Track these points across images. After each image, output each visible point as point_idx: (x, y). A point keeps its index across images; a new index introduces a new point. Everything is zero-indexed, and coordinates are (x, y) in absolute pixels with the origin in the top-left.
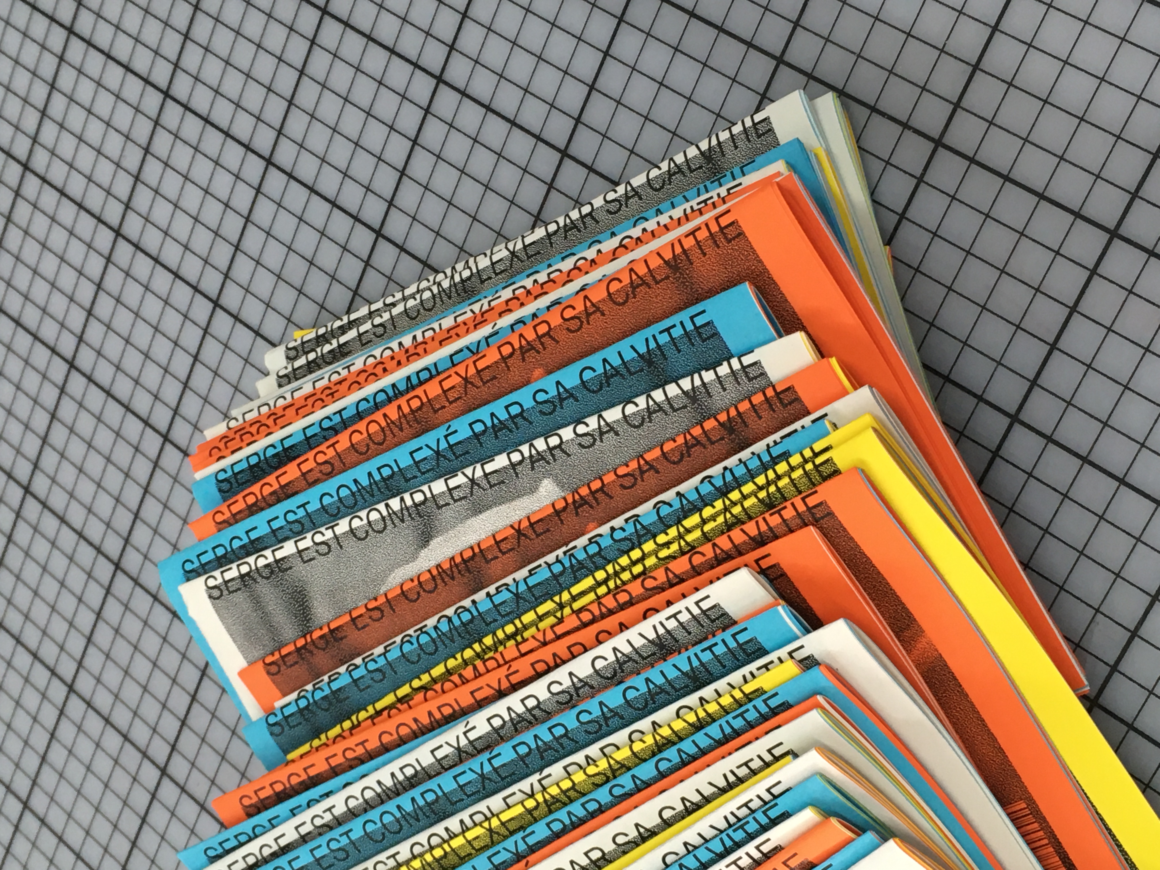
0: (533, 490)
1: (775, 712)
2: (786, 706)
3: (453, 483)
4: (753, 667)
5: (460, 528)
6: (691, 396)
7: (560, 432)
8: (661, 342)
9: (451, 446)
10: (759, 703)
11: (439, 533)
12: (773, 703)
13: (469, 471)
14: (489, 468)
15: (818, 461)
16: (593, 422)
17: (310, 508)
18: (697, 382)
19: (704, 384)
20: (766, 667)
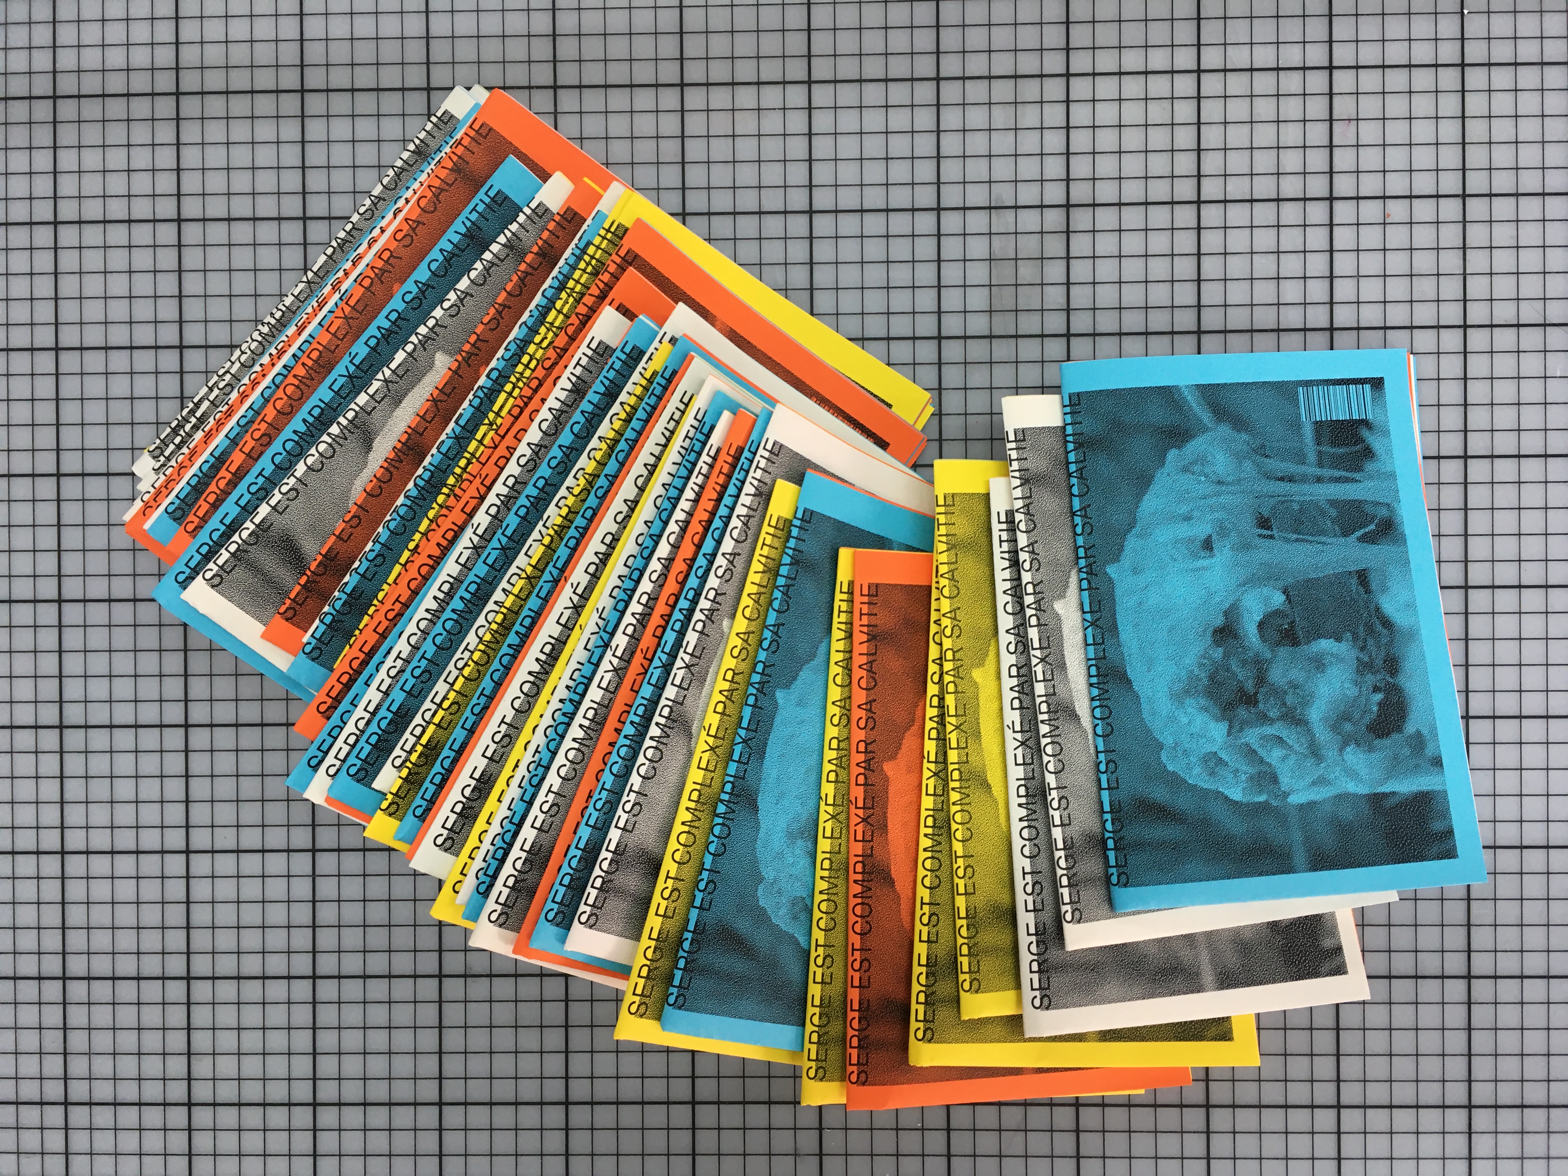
0: (431, 365)
1: (669, 381)
2: (674, 373)
3: (371, 391)
4: (642, 363)
5: (391, 422)
6: (508, 246)
7: (433, 314)
8: (473, 219)
9: (357, 367)
10: (659, 379)
11: (377, 434)
12: (667, 375)
13: (380, 376)
14: (393, 366)
15: (612, 230)
16: (452, 296)
17: (266, 473)
18: (509, 234)
19: (513, 234)
20: (650, 359)
